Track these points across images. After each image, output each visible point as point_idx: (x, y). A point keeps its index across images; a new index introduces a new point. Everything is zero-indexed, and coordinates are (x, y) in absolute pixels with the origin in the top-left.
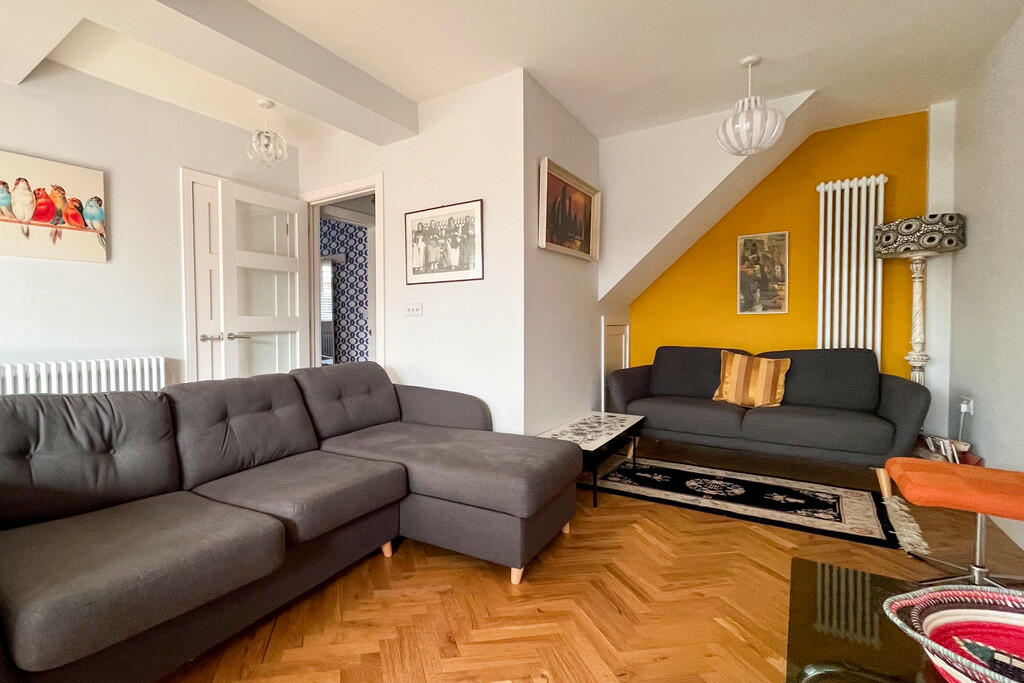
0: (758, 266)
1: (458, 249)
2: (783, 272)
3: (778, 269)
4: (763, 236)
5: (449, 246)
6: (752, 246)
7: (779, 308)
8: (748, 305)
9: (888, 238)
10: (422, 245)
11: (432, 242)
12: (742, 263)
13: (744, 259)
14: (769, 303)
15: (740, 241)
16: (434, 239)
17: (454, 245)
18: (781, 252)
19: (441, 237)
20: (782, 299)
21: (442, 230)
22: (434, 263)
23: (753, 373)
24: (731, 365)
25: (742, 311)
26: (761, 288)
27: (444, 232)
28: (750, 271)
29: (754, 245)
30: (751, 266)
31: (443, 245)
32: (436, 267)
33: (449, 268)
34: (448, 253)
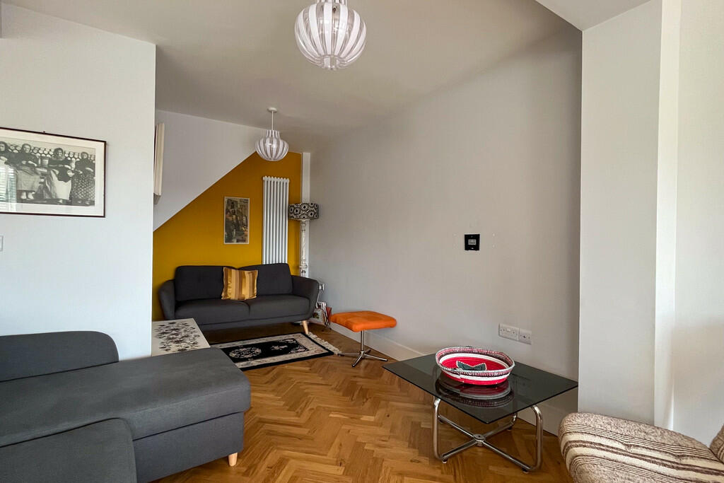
0: (234, 216)
1: (70, 182)
2: (247, 222)
3: (244, 219)
4: (238, 199)
5: (55, 178)
6: (232, 204)
7: (244, 241)
8: (229, 239)
9: (297, 211)
11: (27, 168)
12: (226, 213)
13: (228, 211)
14: (240, 238)
15: (226, 200)
16: (28, 165)
17: (63, 177)
18: (246, 209)
19: (42, 166)
20: (247, 236)
21: (42, 158)
22: (27, 192)
23: (243, 280)
24: (231, 276)
25: (226, 242)
26: (235, 230)
27: (46, 162)
28: (230, 219)
29: (233, 203)
30: (231, 216)
31: (43, 175)
32: (31, 197)
33: (55, 201)
34: (52, 184)
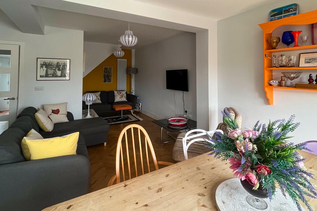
1: (61, 71)
2: (111, 75)
3: (110, 74)
4: (108, 67)
5: (57, 70)
8: (105, 81)
9: (129, 71)
10: (45, 69)
13: (104, 71)
16: (50, 67)
17: (59, 70)
19: (54, 67)
21: (54, 65)
25: (104, 82)
26: (107, 78)
28: (105, 74)
30: (106, 73)
31: (54, 69)
32: (51, 76)
33: (57, 76)
34: (56, 72)
